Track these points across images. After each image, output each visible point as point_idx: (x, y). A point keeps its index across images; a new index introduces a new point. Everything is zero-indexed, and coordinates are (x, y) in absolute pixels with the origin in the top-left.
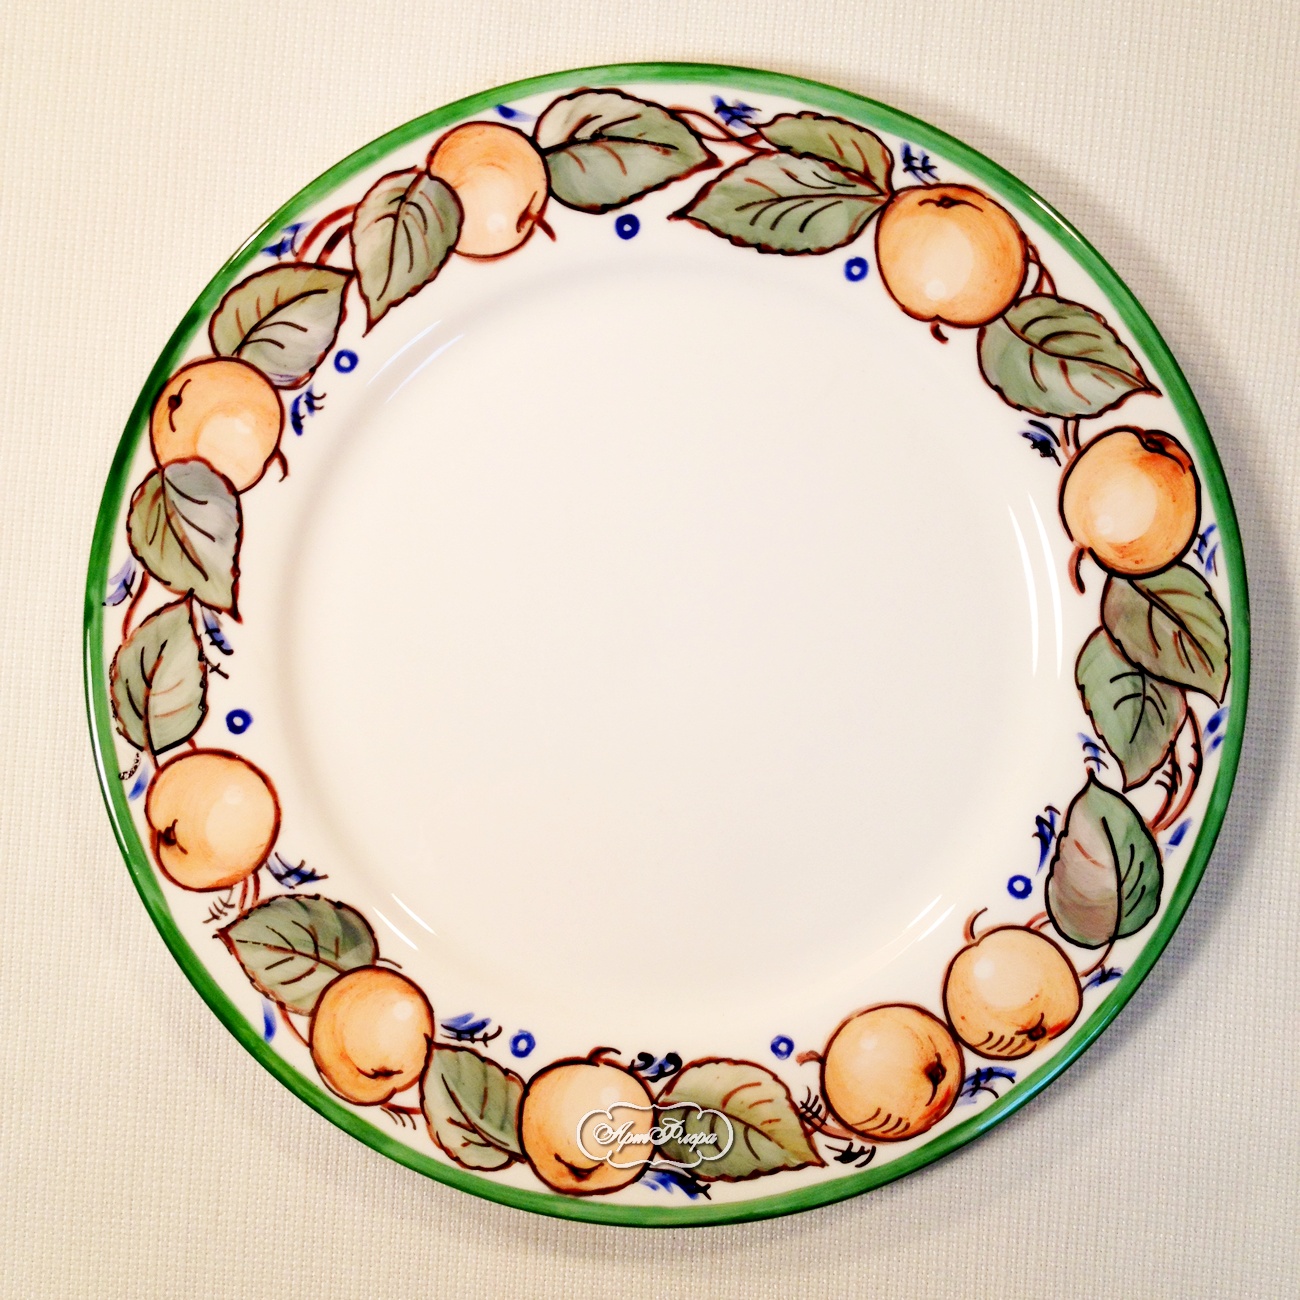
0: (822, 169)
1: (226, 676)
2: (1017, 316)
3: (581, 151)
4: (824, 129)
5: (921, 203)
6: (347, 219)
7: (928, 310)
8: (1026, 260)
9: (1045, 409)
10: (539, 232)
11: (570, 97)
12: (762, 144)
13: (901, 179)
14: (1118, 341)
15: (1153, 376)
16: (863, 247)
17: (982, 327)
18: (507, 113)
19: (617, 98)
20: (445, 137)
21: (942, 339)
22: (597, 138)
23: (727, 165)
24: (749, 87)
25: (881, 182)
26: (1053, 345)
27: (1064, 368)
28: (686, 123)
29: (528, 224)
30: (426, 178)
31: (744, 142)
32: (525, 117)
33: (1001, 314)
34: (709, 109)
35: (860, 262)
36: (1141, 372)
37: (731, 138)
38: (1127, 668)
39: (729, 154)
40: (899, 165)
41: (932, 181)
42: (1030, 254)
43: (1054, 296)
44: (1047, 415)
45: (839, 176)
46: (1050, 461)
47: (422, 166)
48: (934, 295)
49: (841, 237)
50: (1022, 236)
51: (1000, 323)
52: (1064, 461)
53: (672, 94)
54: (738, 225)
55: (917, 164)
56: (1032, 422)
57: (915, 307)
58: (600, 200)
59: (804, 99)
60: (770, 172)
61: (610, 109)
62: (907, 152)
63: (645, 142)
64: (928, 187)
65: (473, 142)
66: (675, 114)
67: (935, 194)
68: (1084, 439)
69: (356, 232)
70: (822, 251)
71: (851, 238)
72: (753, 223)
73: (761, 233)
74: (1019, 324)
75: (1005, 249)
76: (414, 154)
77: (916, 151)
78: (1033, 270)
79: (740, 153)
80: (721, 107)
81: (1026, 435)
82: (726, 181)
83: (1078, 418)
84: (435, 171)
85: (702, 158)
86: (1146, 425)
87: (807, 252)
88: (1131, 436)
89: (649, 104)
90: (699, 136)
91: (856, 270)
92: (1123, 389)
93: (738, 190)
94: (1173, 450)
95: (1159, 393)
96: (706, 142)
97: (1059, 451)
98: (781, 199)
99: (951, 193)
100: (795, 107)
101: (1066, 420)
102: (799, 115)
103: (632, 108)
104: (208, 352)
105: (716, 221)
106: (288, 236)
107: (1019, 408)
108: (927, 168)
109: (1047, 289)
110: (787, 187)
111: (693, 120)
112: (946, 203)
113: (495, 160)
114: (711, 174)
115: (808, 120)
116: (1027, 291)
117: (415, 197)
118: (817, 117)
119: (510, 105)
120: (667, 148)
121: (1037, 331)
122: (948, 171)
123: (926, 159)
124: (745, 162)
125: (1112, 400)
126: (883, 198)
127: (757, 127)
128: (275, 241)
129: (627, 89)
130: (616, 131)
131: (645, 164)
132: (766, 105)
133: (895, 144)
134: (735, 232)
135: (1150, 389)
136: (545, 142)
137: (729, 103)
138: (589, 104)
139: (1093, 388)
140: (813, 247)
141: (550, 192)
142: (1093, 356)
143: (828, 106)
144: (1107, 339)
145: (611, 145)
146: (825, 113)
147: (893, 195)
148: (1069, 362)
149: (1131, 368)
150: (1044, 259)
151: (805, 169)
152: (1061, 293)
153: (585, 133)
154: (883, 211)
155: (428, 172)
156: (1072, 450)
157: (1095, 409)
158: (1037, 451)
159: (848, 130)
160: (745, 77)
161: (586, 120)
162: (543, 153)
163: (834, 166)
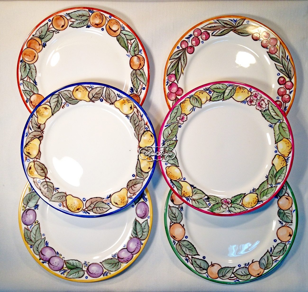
0: (183, 249)
1: (273, 246)
2: (175, 222)
3: (203, 267)
4: (180, 252)
5: (176, 239)
6: (230, 278)
7: (183, 228)
8: (171, 226)
9: (179, 211)
10: (213, 263)
11: (201, 273)
12: (187, 255)
13: (177, 242)
14: (169, 212)
15: (168, 207)
16: (184, 239)
17: (179, 223)
18: (207, 276)
19: (197, 270)
20: (215, 279)
21: (183, 225)
22: (201, 268)
23: (191, 256)
24: (184, 262)
25: (179, 243)
26: (174, 217)
27: (175, 214)
28: (192, 263)
29: (213, 265)
30: (219, 276)
31: (188, 257)
32: (206, 275)
33: (177, 223)
34: (189, 262)
35: (186, 238)
36: (169, 208)
37: (189, 258)
39: (190, 257)
40: (176, 244)
41: (174, 240)
42: (170, 226)
43: (171, 221)
44: (180, 211)
45: (182, 247)
46: (183, 206)
47: (219, 278)
48: (181, 230)
49: (186, 241)
50: (170, 228)
51: (178, 222)
52: (181, 205)
53: (191, 266)
54: (194, 250)
55: (174, 242)
56: (181, 211)
57: (184, 230)
58: (205, 262)
59: (180, 256)
60: (188, 252)
61: (198, 269)
62: (174, 244)
63: (197, 264)
64: (175, 240)
65: (213, 276)
66: (192, 264)
67: (175, 238)
68: (178, 206)
69: (230, 277)
70: (188, 241)
71: (185, 240)
72: (192, 249)
73: (192, 248)
74: (176, 221)
75: (172, 229)
76: (219, 279)
77: (173, 244)
78: (171, 225)
79: (189, 256)
80: (188, 262)
81: (183, 210)
82: (192, 255)
83: (177, 208)
84: (218, 276)
85: (193, 258)
86: (172, 203)
87: (190, 242)
88: (174, 203)
89: (194, 267)
90: (192, 260)
91: (186, 237)
92: (172, 208)
93: (192, 253)
94: (171, 199)
95: (169, 205)
96: (191, 259)
97: (181, 207)
98: (189, 249)
99: (173, 237)
100: (181, 256)
101: (178, 209)
102: (181, 255)
103: (196, 268)
104: (252, 277)
105: (195, 251)
106: (236, 281)
107: (182, 213)
108: (174, 241)
109: (171, 222)
110: (187, 250)
111: (191, 263)
112: (174, 237)
113: (212, 273)
114: (193, 256)
116: (173, 223)
117: (222, 275)
118: (180, 254)
119: (207, 277)
120: (195, 262)
121: (175, 219)
122: (172, 240)
123: (173, 242)
124: (189, 255)
125: (173, 208)
126: (179, 242)
127: (186, 257)
128: (238, 282)
129: (195, 270)
130: (198, 267)
131: (198, 262)
132: (184, 258)
133: (175, 246)
134: (195, 249)
135: (169, 206)
136: (206, 271)
137: (187, 261)
138: (200, 271)
139: (174, 210)
140: (189, 242)
141: (209, 266)
142: (172, 213)
143: (178, 254)
144: (170, 213)
145: (200, 266)
146: (179, 253)
147: (178, 241)
148: (174, 214)
149: (169, 209)
150: (170, 225)
151: (184, 250)
152: (170, 221)
153: (202, 269)
154: (180, 241)
155: (219, 277)
156: (180, 206)
157: (175, 208)
158: (183, 208)
159: (178, 250)
160: (184, 263)
161: (201, 270)
162: (207, 270)
163: (182, 248)
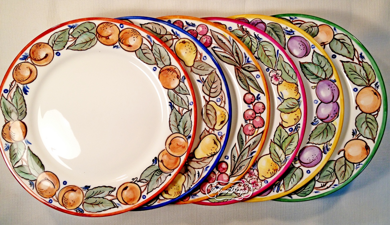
0: (365, 74)
2: (368, 116)
3: (338, 42)
4: (370, 70)
5: (372, 91)
6: (303, 23)
7: (359, 103)
8: (377, 111)
9: (359, 130)
10: (323, 46)
11: (344, 35)
12: (361, 64)
13: (373, 85)
14: (377, 132)
15: (376, 140)
16: (359, 88)
17: (363, 112)
18: (335, 29)
19: (350, 41)
20: (324, 25)
21: (356, 109)
22: (342, 43)
23: (354, 62)
24: (367, 55)
25: (370, 83)
26: (369, 124)
27: (367, 128)
28: (355, 52)
29: (323, 44)
30: (317, 27)
31: (359, 61)
32: (336, 32)
33: (367, 113)
34: (359, 53)
35: (357, 90)
36: (375, 138)
37: (358, 59)
38: (333, 168)
39: (356, 61)
40: (375, 83)
41: (376, 89)
43: (375, 118)
45: (366, 77)
46: (352, 136)
47: (318, 25)
48: (362, 102)
49: (358, 84)
50: (380, 107)
51: (365, 114)
52: (354, 138)
53: (357, 47)
54: (348, 70)
55: (377, 86)
56: (355, 129)
57: (357, 102)
58: (334, 50)
59: (372, 64)
60: (358, 68)
61: (347, 41)
62: (377, 83)
63: (347, 49)
65: (327, 28)
66: (355, 50)
67: (375, 91)
68: (359, 138)
69: (302, 25)
70: (354, 83)
71: (359, 86)
73: (349, 74)
75: (376, 106)
76: (319, 23)
77: (379, 84)
78: (376, 113)
80: (361, 54)
81: (353, 130)
82: (352, 63)
83: (361, 135)
84: (319, 27)
85: (352, 58)
86: (368, 145)
87: (352, 82)
88: (365, 144)
89: (353, 45)
90: (354, 55)
91: (355, 90)
92: (371, 137)
93: (352, 66)
94: (368, 151)
95: (374, 143)
97: (355, 136)
98: (356, 72)
99: (377, 93)
100: (370, 63)
102: (369, 65)
103: (350, 43)
105: (345, 67)
106: (294, 18)
107: (356, 126)
108: (378, 87)
109: (375, 116)
110: (358, 72)
112: (375, 94)
113: (327, 33)
114: (351, 61)
115: (370, 67)
116: (373, 114)
117: (313, 28)
120: (349, 52)
121: (369, 120)
122: (380, 90)
123: (379, 86)
124: (357, 64)
125: (368, 137)
126: (368, 85)
127: (363, 61)
128: (292, 17)
129: (352, 41)
130: (346, 44)
131: (344, 51)
132: (367, 60)
133: (377, 80)
134: (346, 70)
135: (374, 141)
136: (335, 37)
137: (363, 55)
138: (346, 38)
139: (367, 133)
141: (329, 43)
142: (372, 130)
143: (374, 68)
144: (376, 130)
145: (343, 45)
147: (370, 86)
149: (375, 136)
150: (379, 113)
151: (363, 72)
152: (377, 119)
153: (341, 41)
154: (366, 87)
156: (356, 138)
157: (365, 136)
158: (352, 133)
159: (373, 73)
161: (343, 39)
163: (367, 75)
